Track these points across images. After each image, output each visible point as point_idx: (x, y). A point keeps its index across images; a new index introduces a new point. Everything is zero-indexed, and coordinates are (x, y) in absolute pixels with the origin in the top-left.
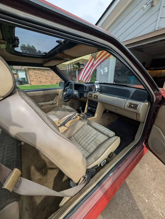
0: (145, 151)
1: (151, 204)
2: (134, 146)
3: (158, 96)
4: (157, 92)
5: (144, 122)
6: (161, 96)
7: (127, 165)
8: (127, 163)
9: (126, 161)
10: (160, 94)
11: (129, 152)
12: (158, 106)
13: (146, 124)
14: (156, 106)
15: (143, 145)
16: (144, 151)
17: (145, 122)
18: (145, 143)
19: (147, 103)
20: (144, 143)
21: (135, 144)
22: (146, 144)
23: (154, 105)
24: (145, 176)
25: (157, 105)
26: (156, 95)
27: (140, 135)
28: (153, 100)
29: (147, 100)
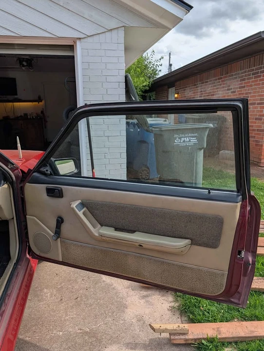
0: (33, 265)
1: (66, 332)
2: (14, 266)
3: (16, 171)
4: (12, 166)
5: (13, 218)
6: (19, 170)
7: (14, 302)
8: (13, 299)
9: (9, 296)
10: (17, 169)
11: (8, 280)
12: (22, 185)
13: (17, 220)
14: (20, 186)
15: (28, 258)
16: (32, 267)
17: (15, 218)
18: (29, 254)
19: (6, 186)
20: (27, 255)
21: (14, 261)
22: (31, 253)
23: (15, 185)
24: (49, 306)
25: (20, 183)
26: (13, 170)
27: (16, 243)
28: (12, 178)
29: (2, 181)
